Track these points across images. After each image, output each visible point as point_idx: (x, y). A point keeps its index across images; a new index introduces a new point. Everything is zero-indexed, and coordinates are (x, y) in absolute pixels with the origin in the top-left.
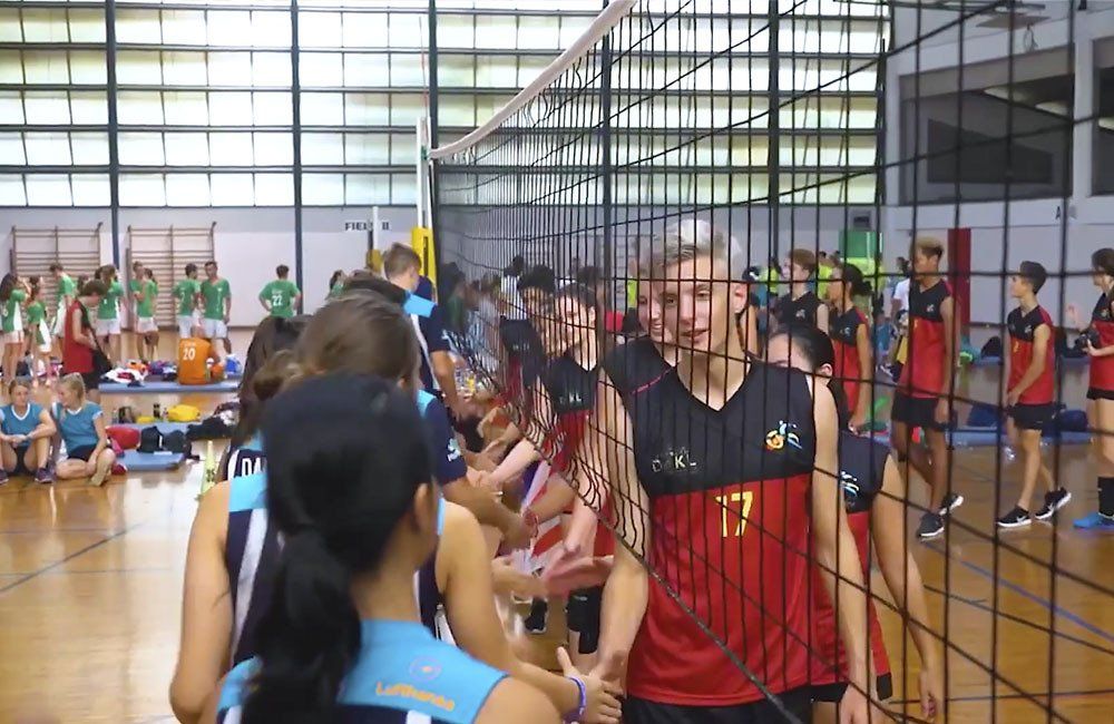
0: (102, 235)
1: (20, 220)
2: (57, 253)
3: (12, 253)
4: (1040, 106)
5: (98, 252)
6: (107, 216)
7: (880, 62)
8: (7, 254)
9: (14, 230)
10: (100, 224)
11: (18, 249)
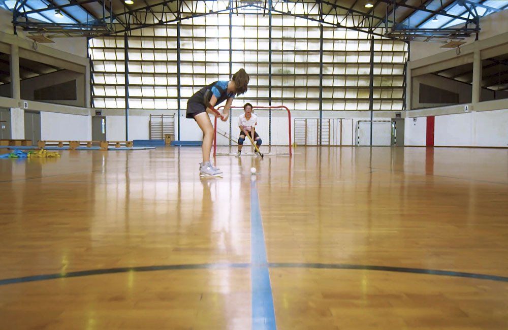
0: (175, 117)
1: (152, 113)
2: (162, 122)
3: (150, 122)
4: (455, 79)
5: (174, 122)
6: (176, 112)
7: (405, 66)
8: (148, 122)
9: (151, 115)
10: (175, 114)
11: (152, 121)
